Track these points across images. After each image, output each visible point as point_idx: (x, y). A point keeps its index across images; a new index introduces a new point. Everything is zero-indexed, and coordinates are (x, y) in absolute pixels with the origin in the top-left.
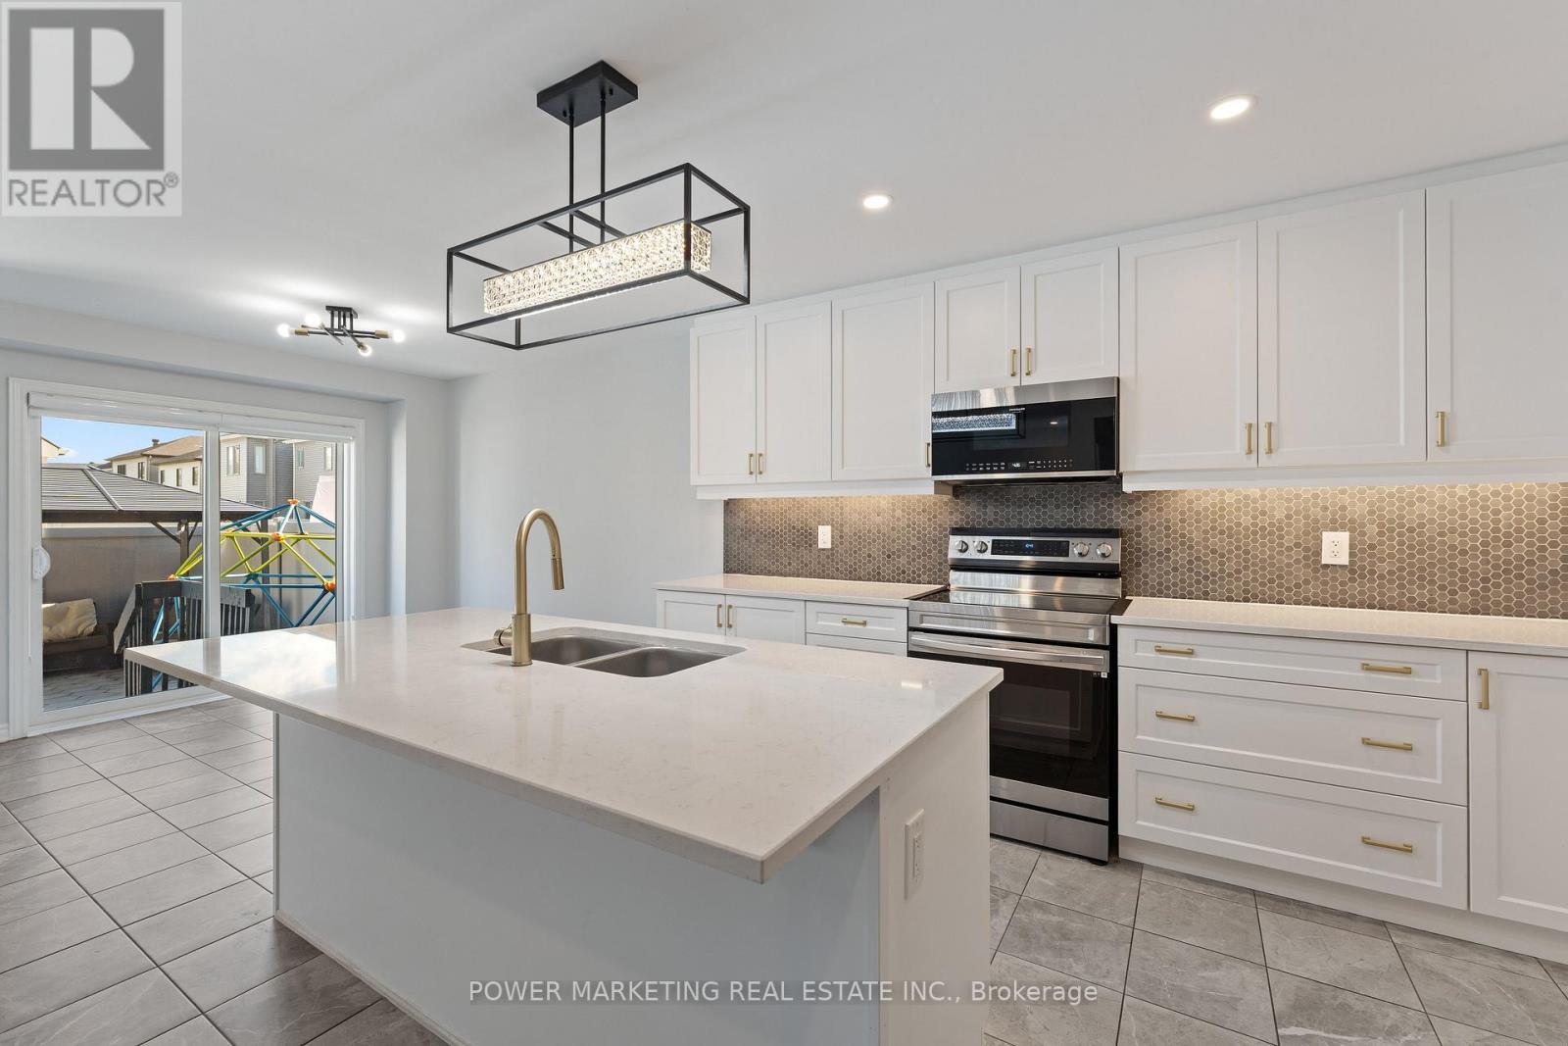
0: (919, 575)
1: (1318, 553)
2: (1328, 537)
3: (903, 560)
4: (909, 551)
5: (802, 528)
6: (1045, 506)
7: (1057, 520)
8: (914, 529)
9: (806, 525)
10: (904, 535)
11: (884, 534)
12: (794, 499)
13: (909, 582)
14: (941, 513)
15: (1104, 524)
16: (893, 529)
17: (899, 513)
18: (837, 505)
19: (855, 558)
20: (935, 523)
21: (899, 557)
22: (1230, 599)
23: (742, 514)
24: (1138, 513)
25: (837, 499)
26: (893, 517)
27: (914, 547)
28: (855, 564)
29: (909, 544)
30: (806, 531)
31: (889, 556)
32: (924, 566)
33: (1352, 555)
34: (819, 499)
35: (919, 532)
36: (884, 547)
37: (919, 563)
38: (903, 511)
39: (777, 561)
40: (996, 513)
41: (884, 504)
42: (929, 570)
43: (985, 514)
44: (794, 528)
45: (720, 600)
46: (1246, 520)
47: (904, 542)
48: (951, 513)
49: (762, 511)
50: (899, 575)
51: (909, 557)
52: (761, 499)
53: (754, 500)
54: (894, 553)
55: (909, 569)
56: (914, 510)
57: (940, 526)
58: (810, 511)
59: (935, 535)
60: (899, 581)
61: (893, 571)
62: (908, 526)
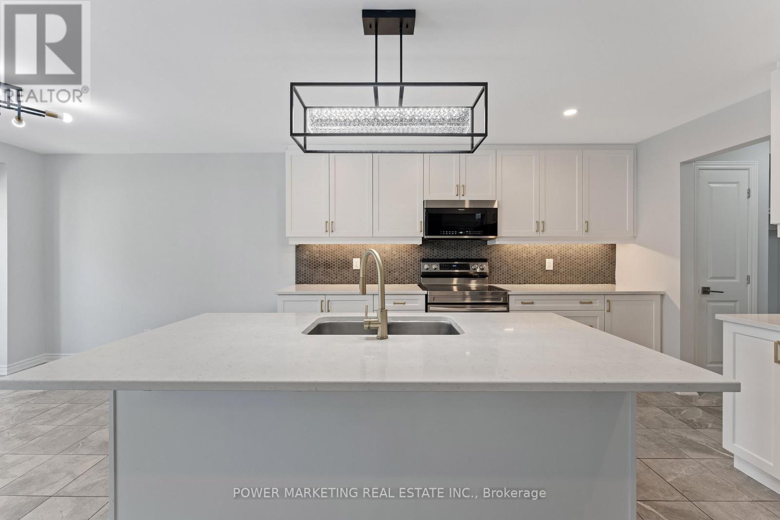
0: (404, 280)
1: (545, 266)
2: (547, 260)
3: (397, 274)
4: (399, 269)
5: (344, 260)
6: (457, 250)
7: (462, 255)
8: (402, 259)
9: (346, 258)
10: (397, 262)
11: (387, 262)
12: (339, 245)
13: (399, 283)
14: (414, 252)
15: (479, 257)
16: (392, 259)
17: (394, 252)
18: (363, 248)
19: (373, 273)
20: (411, 257)
21: (395, 272)
22: (520, 284)
23: (307, 253)
24: (491, 253)
25: (363, 245)
26: (392, 254)
27: (402, 268)
28: (373, 276)
29: (399, 266)
30: (346, 261)
31: (390, 272)
32: (407, 276)
33: (554, 266)
34: (354, 245)
35: (404, 261)
36: (387, 268)
37: (404, 275)
38: (397, 251)
39: (329, 276)
40: (438, 253)
41: (387, 248)
42: (409, 278)
43: (433, 253)
44: (339, 259)
45: (323, 298)
46: (525, 255)
47: (397, 265)
48: (419, 252)
49: (320, 251)
50: (394, 280)
51: (399, 272)
52: (320, 245)
53: (315, 245)
54: (392, 271)
55: (399, 278)
56: (402, 251)
57: (414, 258)
58: (348, 251)
59: (411, 262)
60: (395, 283)
61: (392, 279)
62: (399, 258)
